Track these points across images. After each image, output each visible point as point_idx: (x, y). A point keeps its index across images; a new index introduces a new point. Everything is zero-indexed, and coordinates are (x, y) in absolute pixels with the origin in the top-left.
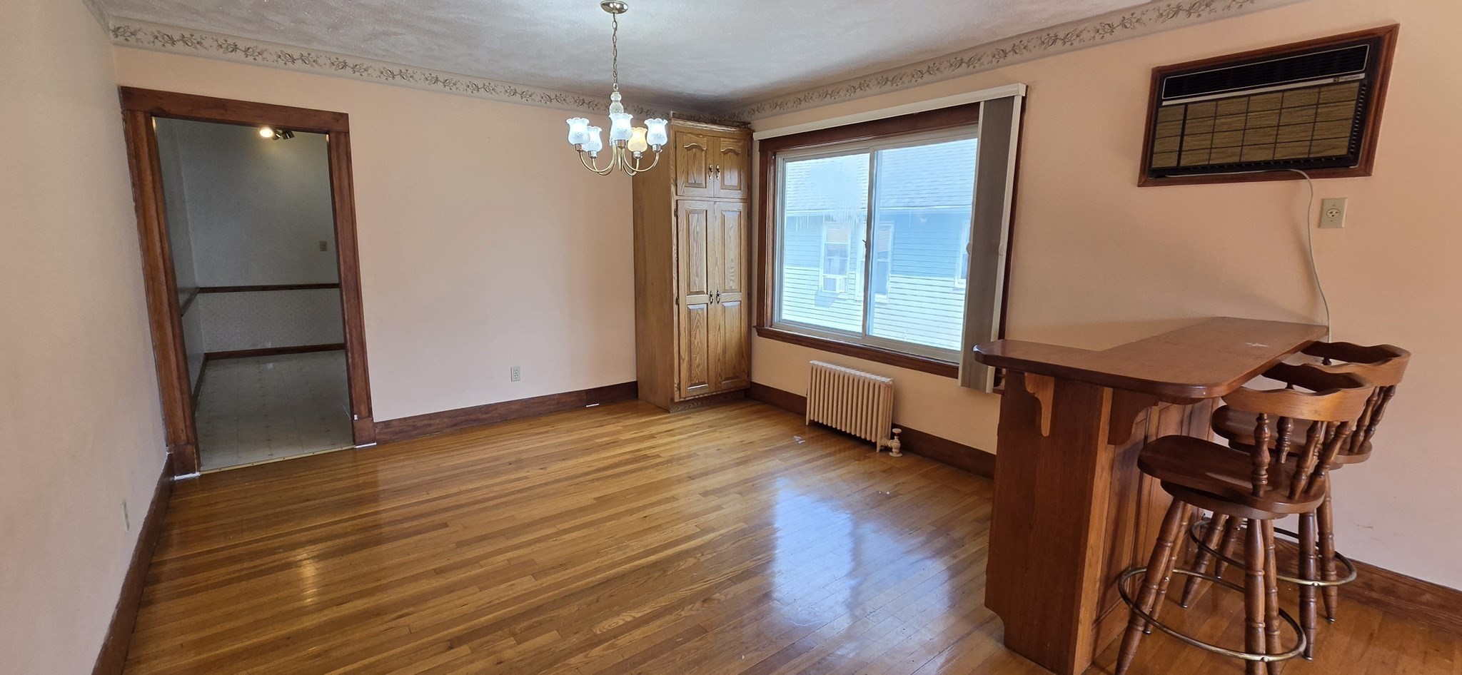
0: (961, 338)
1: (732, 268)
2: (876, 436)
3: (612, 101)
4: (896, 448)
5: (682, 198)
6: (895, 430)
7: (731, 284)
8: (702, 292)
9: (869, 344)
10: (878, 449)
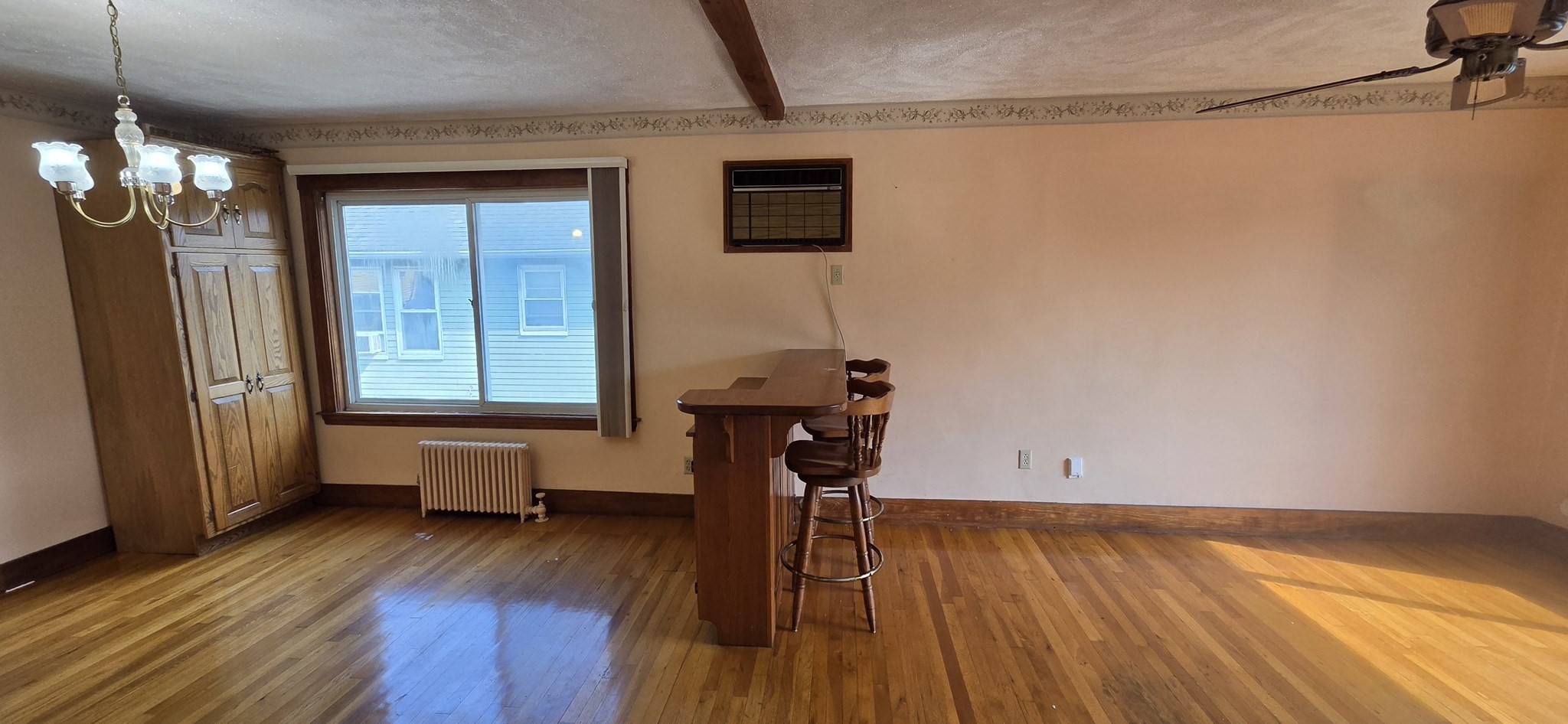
0: (595, 387)
1: (276, 341)
2: (518, 507)
3: (118, 122)
4: (542, 514)
5: (180, 249)
6: (538, 496)
7: (277, 362)
8: (234, 379)
9: (491, 411)
10: (522, 520)
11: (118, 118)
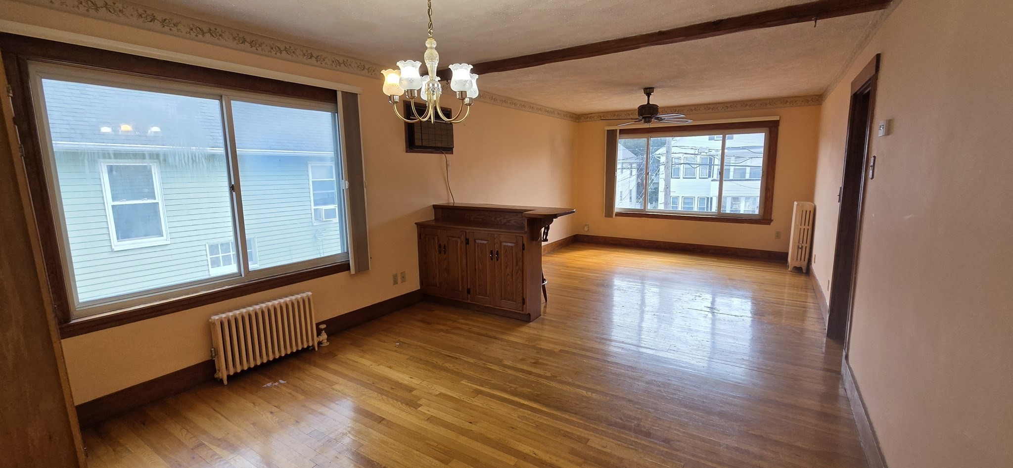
2: (313, 340)
3: (426, 48)
4: (324, 343)
6: (322, 327)
10: (316, 348)
11: (436, 51)
